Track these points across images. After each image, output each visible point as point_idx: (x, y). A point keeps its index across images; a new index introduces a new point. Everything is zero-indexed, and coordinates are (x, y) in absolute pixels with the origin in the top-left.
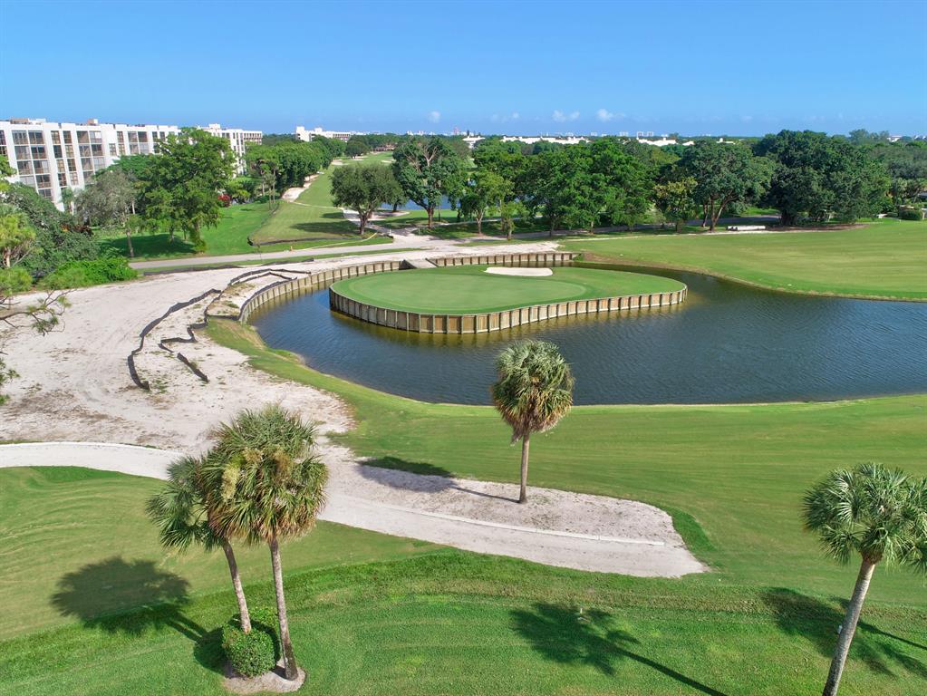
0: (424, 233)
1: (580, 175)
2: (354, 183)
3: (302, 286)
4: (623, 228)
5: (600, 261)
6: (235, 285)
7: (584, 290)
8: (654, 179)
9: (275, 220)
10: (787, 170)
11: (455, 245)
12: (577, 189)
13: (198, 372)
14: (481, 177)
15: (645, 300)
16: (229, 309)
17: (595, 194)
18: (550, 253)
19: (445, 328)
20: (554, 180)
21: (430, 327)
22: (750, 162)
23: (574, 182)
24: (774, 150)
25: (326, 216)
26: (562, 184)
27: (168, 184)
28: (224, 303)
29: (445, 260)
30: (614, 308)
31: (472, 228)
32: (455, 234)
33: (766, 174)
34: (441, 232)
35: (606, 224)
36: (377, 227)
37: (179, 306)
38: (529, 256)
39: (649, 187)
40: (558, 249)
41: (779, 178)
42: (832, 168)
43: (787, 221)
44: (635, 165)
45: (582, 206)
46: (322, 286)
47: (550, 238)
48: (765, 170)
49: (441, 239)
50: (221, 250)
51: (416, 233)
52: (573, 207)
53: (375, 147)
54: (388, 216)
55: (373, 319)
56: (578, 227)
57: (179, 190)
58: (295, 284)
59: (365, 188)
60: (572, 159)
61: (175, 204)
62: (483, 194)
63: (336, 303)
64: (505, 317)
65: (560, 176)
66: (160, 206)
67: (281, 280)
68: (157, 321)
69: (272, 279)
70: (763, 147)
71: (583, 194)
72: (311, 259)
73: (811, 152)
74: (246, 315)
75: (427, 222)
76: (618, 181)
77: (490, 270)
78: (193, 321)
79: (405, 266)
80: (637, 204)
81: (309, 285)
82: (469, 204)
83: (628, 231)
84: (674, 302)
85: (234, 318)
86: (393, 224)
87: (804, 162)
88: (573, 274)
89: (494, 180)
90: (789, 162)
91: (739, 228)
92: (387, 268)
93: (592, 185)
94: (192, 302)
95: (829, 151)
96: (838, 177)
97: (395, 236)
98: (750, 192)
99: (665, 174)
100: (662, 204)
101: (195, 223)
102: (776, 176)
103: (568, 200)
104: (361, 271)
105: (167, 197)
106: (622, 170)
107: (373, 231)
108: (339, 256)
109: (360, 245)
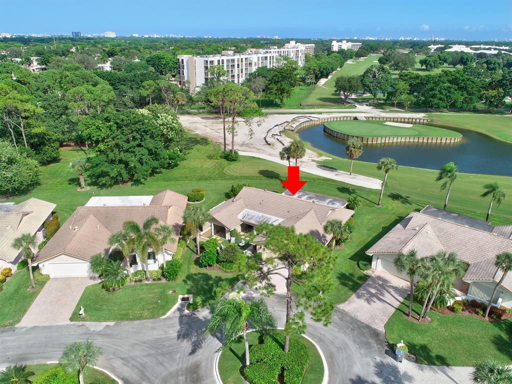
0: (370, 105)
2: (344, 83)
3: (316, 123)
6: (294, 120)
8: (484, 88)
9: (312, 95)
11: (381, 112)
12: (439, 91)
13: (282, 143)
15: (439, 139)
16: (291, 128)
18: (418, 118)
25: (332, 95)
27: (276, 83)
28: (290, 126)
29: (372, 118)
30: (425, 141)
31: (393, 105)
32: (384, 107)
34: (378, 106)
36: (352, 101)
37: (277, 125)
38: (409, 119)
39: (479, 92)
44: (472, 82)
46: (323, 123)
49: (377, 108)
50: (290, 107)
51: (367, 105)
53: (373, 51)
54: (360, 96)
55: (335, 136)
57: (279, 85)
58: (313, 122)
61: (277, 90)
63: (325, 129)
66: (272, 91)
67: (309, 120)
68: (271, 129)
69: (306, 119)
72: (321, 113)
74: (296, 130)
75: (373, 100)
77: (387, 123)
78: (281, 130)
79: (356, 119)
81: (318, 123)
84: (456, 141)
85: (292, 131)
86: (360, 100)
88: (420, 128)
92: (349, 119)
94: (280, 124)
97: (357, 106)
99: (489, 86)
101: (283, 97)
103: (433, 96)
104: (338, 119)
105: (275, 87)
107: (350, 103)
108: (332, 112)
109: (342, 108)
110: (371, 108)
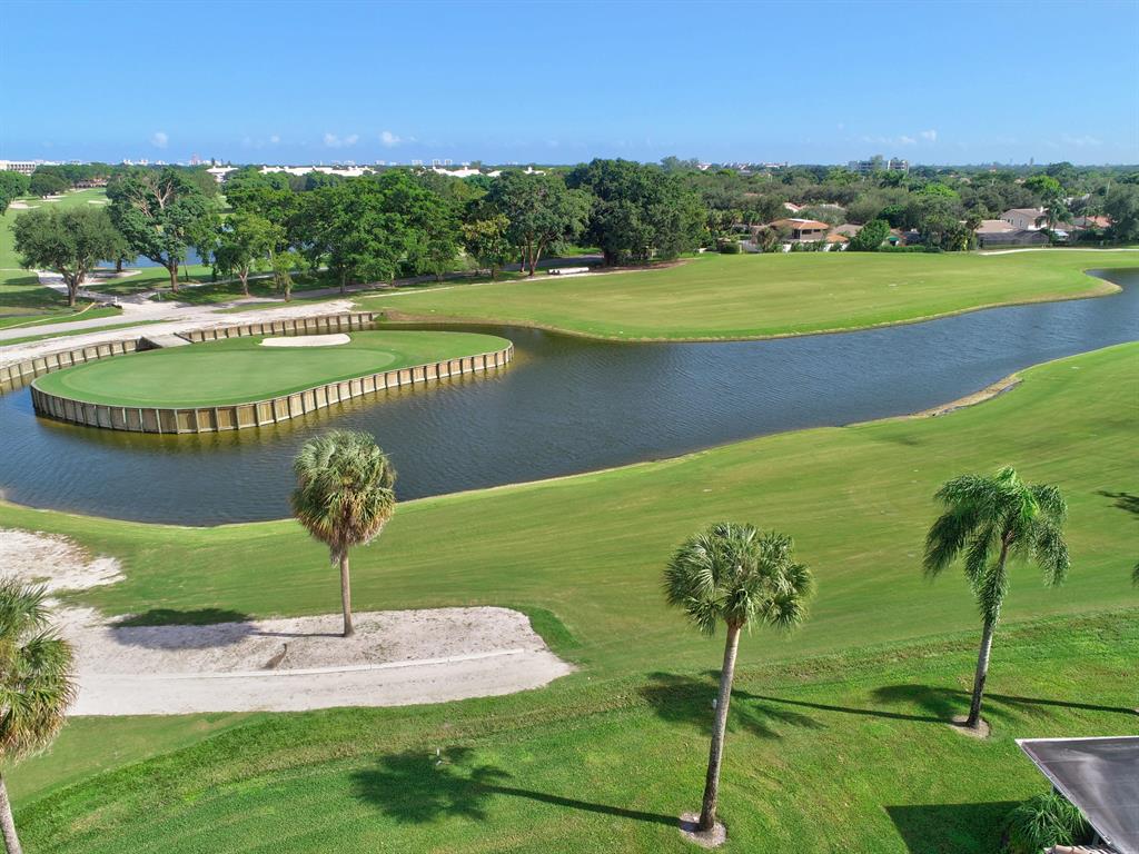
0: (166, 299)
1: (370, 215)
2: (50, 234)
4: (429, 278)
5: (408, 321)
7: (392, 358)
8: (460, 218)
10: (604, 204)
11: (213, 312)
12: (369, 232)
14: (240, 221)
15: (467, 363)
17: (392, 239)
18: (343, 315)
19: (214, 424)
20: (337, 223)
21: (192, 424)
22: (564, 196)
23: (363, 224)
24: (588, 182)
25: (10, 282)
26: (348, 228)
29: (203, 333)
30: (432, 376)
31: (236, 288)
32: (211, 297)
33: (582, 208)
34: (192, 297)
35: (410, 275)
38: (317, 320)
39: (455, 228)
40: (353, 308)
41: (597, 213)
42: (649, 201)
43: (610, 261)
44: (435, 202)
45: (378, 254)
46: (17, 383)
47: (342, 295)
48: (582, 203)
49: (193, 305)
51: (154, 299)
52: (366, 256)
53: (76, 182)
54: (110, 277)
55: (105, 423)
56: (374, 280)
59: (69, 241)
60: (358, 196)
62: (244, 243)
63: (42, 407)
64: (296, 401)
65: (345, 217)
70: (576, 178)
71: (377, 239)
73: (626, 183)
75: (169, 283)
76: (417, 221)
77: (267, 342)
79: (145, 345)
80: (444, 248)
82: (227, 257)
83: (436, 281)
84: (500, 363)
86: (119, 289)
87: (620, 194)
88: (378, 339)
89: (258, 225)
90: (605, 194)
91: (562, 271)
92: (117, 349)
93: (386, 227)
95: (644, 181)
96: (655, 210)
97: (124, 305)
98: (569, 230)
99: (471, 212)
100: (473, 248)
102: (593, 210)
103: (358, 247)
104: (78, 358)
106: (421, 208)
107: (89, 300)
108: (39, 338)
109: (72, 320)
110: (172, 304)
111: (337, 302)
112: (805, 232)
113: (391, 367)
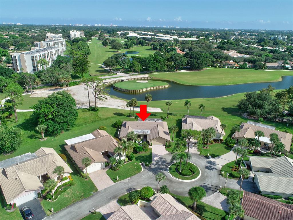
0: (122, 73)
4: (160, 71)
5: (156, 79)
7: (153, 85)
10: (190, 59)
11: (129, 75)
13: (106, 98)
15: (162, 87)
17: (155, 66)
19: (133, 92)
21: (131, 92)
22: (183, 59)
23: (151, 63)
25: (99, 67)
26: (148, 64)
29: (129, 79)
31: (131, 71)
32: (128, 73)
33: (186, 61)
34: (125, 72)
35: (157, 70)
38: (143, 78)
39: (165, 63)
40: (148, 76)
45: (152, 68)
47: (146, 73)
57: (81, 67)
58: (106, 85)
61: (80, 70)
63: (113, 87)
64: (142, 90)
65: (148, 62)
71: (152, 65)
72: (105, 79)
75: (122, 70)
76: (159, 62)
77: (137, 81)
79: (122, 81)
81: (108, 85)
82: (131, 67)
84: (166, 87)
86: (115, 70)
87: (193, 58)
88: (151, 82)
90: (191, 57)
91: (182, 70)
92: (119, 81)
93: (154, 64)
96: (199, 61)
97: (117, 73)
102: (188, 61)
103: (149, 67)
110: (123, 73)
111: (146, 75)
112: (231, 64)
113: (153, 86)
